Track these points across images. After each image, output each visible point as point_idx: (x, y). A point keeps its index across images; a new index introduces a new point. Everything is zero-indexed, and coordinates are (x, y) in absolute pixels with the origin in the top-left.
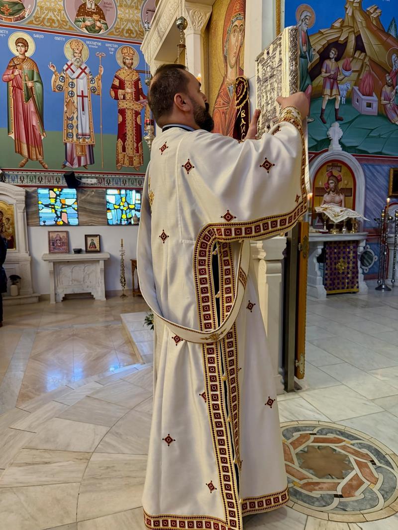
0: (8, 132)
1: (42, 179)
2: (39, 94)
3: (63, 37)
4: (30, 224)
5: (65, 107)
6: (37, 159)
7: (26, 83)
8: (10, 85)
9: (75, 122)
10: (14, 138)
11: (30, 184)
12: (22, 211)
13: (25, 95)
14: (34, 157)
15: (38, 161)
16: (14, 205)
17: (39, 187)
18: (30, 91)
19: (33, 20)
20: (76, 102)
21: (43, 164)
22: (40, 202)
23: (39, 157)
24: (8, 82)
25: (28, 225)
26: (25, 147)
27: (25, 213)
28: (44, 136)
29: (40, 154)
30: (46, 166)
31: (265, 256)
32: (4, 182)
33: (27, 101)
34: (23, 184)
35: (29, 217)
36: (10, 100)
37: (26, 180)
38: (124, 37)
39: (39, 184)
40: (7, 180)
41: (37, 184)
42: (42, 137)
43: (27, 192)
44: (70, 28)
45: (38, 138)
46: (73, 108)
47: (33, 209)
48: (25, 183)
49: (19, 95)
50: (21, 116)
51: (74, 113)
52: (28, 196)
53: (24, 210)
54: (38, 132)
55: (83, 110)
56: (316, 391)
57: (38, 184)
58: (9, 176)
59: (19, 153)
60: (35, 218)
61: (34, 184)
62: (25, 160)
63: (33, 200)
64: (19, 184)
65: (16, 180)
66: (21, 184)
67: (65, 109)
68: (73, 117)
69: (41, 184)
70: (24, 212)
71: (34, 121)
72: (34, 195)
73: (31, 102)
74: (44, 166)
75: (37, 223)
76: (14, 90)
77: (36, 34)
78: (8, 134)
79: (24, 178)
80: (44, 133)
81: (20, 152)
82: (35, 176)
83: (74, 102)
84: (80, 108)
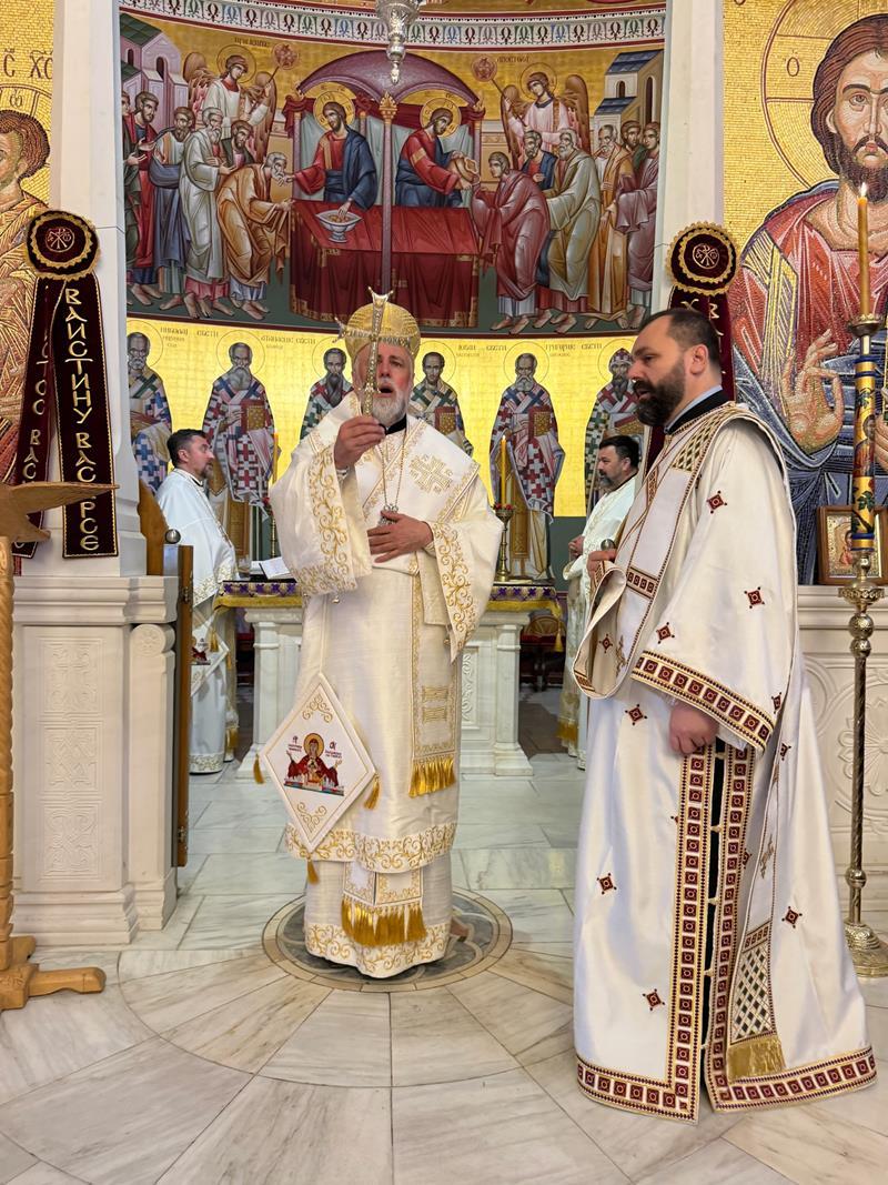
31: (164, 615)
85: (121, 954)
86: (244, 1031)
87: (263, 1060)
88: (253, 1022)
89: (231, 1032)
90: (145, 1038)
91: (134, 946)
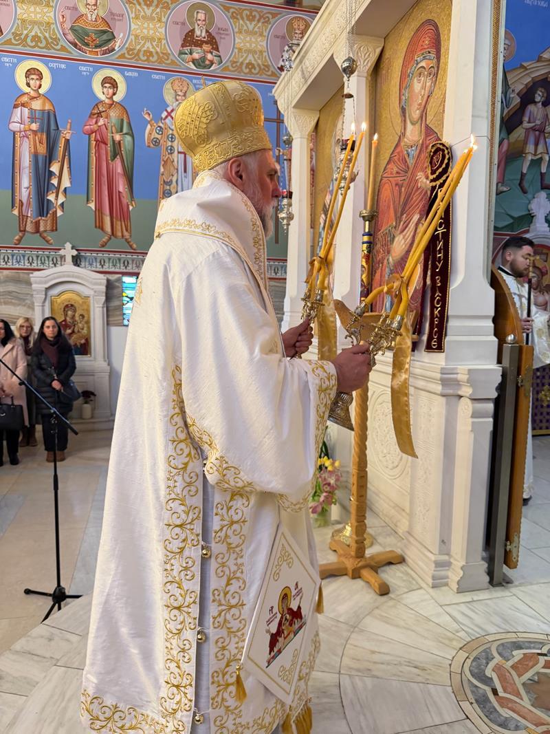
0: (88, 200)
1: (128, 262)
2: (129, 151)
3: (163, 74)
4: (110, 323)
5: (162, 168)
6: (123, 236)
7: (113, 136)
8: (93, 139)
9: (174, 188)
10: (94, 208)
11: (113, 270)
12: (101, 306)
13: (111, 151)
14: (119, 234)
15: (124, 240)
16: (91, 298)
17: (124, 274)
18: (117, 146)
19: (124, 54)
20: (176, 160)
21: (131, 244)
22: (124, 294)
23: (126, 234)
24: (89, 135)
25: (108, 324)
26: (107, 220)
27: (105, 309)
28: (132, 205)
29: (127, 230)
30: (135, 246)
31: (470, 392)
32: (78, 266)
33: (112, 160)
34: (104, 270)
35: (110, 313)
36: (91, 159)
37: (107, 265)
38: (242, 74)
39: (125, 271)
40: (83, 264)
41: (121, 270)
42: (131, 208)
43: (108, 281)
44: (173, 62)
45: (125, 209)
46: (172, 168)
47: (115, 303)
48: (106, 269)
49: (103, 152)
50: (105, 180)
51: (173, 176)
52: (109, 285)
53: (103, 304)
54: (125, 200)
55: (185, 171)
56: (535, 587)
57: (123, 269)
58: (85, 258)
59: (99, 228)
60: (117, 316)
61: (117, 270)
62: (106, 238)
63: (116, 291)
64: (98, 269)
65: (95, 264)
66: (101, 270)
67: (162, 170)
68: (171, 180)
69: (127, 271)
70: (103, 307)
71: (121, 186)
72: (117, 284)
73: (118, 160)
74: (131, 246)
75: (120, 321)
76: (97, 145)
77: (128, 71)
78: (87, 203)
79: (104, 262)
80: (133, 203)
81: (101, 227)
82: (120, 260)
83: (173, 161)
84: (181, 168)
85: (421, 588)
86: (376, 657)
87: (354, 673)
88: (387, 658)
89: (373, 652)
90: (351, 624)
91: (431, 590)
